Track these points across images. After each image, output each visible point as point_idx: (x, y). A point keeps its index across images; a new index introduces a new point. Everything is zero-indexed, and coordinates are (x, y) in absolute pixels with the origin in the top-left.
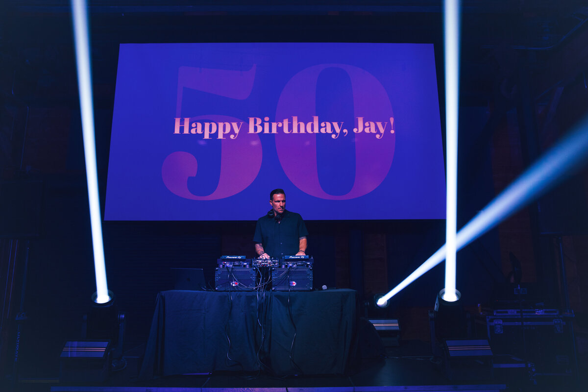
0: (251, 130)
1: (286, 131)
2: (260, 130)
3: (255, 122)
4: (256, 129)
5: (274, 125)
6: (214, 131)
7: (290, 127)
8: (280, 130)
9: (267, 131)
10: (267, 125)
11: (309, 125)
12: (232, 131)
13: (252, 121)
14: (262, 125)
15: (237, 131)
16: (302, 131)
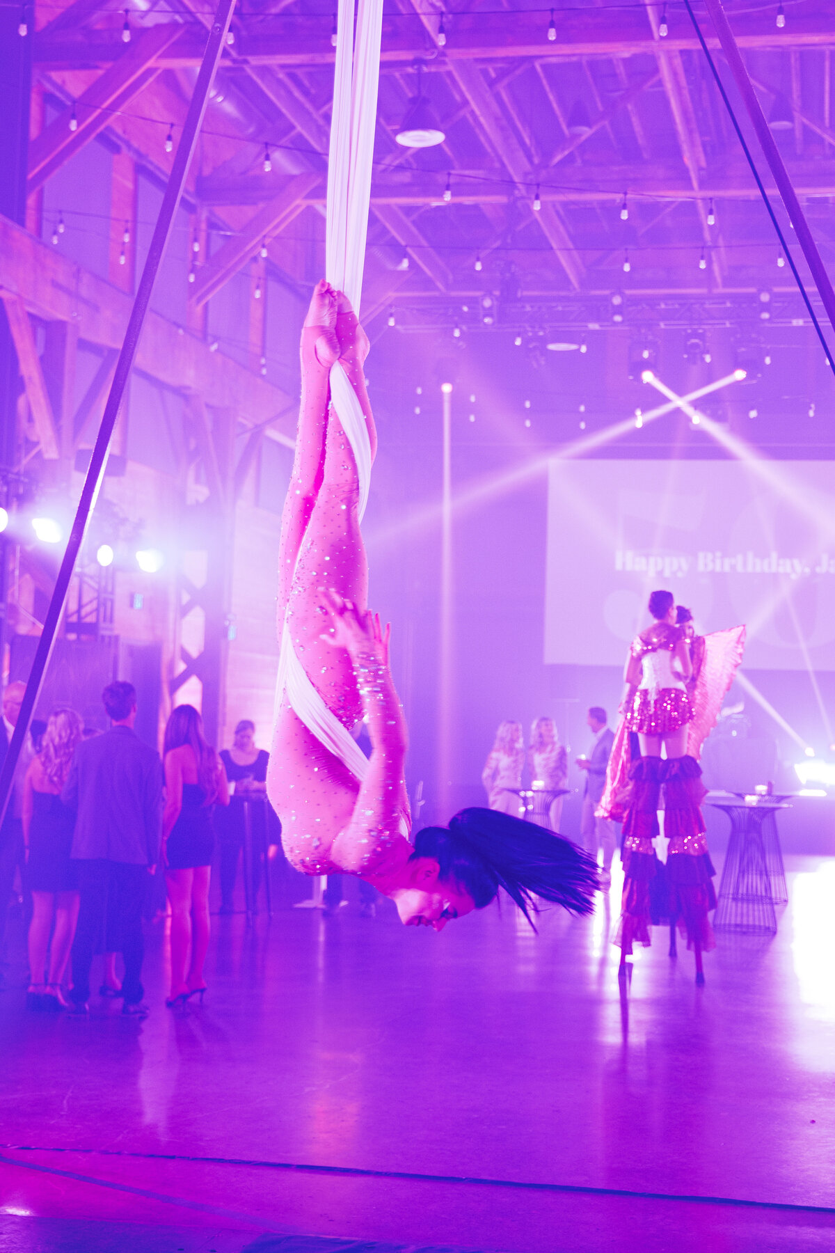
0: (701, 568)
1: (740, 568)
2: (710, 567)
3: (705, 557)
4: (706, 565)
5: (727, 562)
6: (659, 568)
7: (745, 564)
8: (733, 567)
9: (718, 569)
10: (718, 562)
11: (766, 562)
12: (680, 568)
13: (701, 555)
14: (713, 561)
15: (685, 567)
16: (758, 569)
